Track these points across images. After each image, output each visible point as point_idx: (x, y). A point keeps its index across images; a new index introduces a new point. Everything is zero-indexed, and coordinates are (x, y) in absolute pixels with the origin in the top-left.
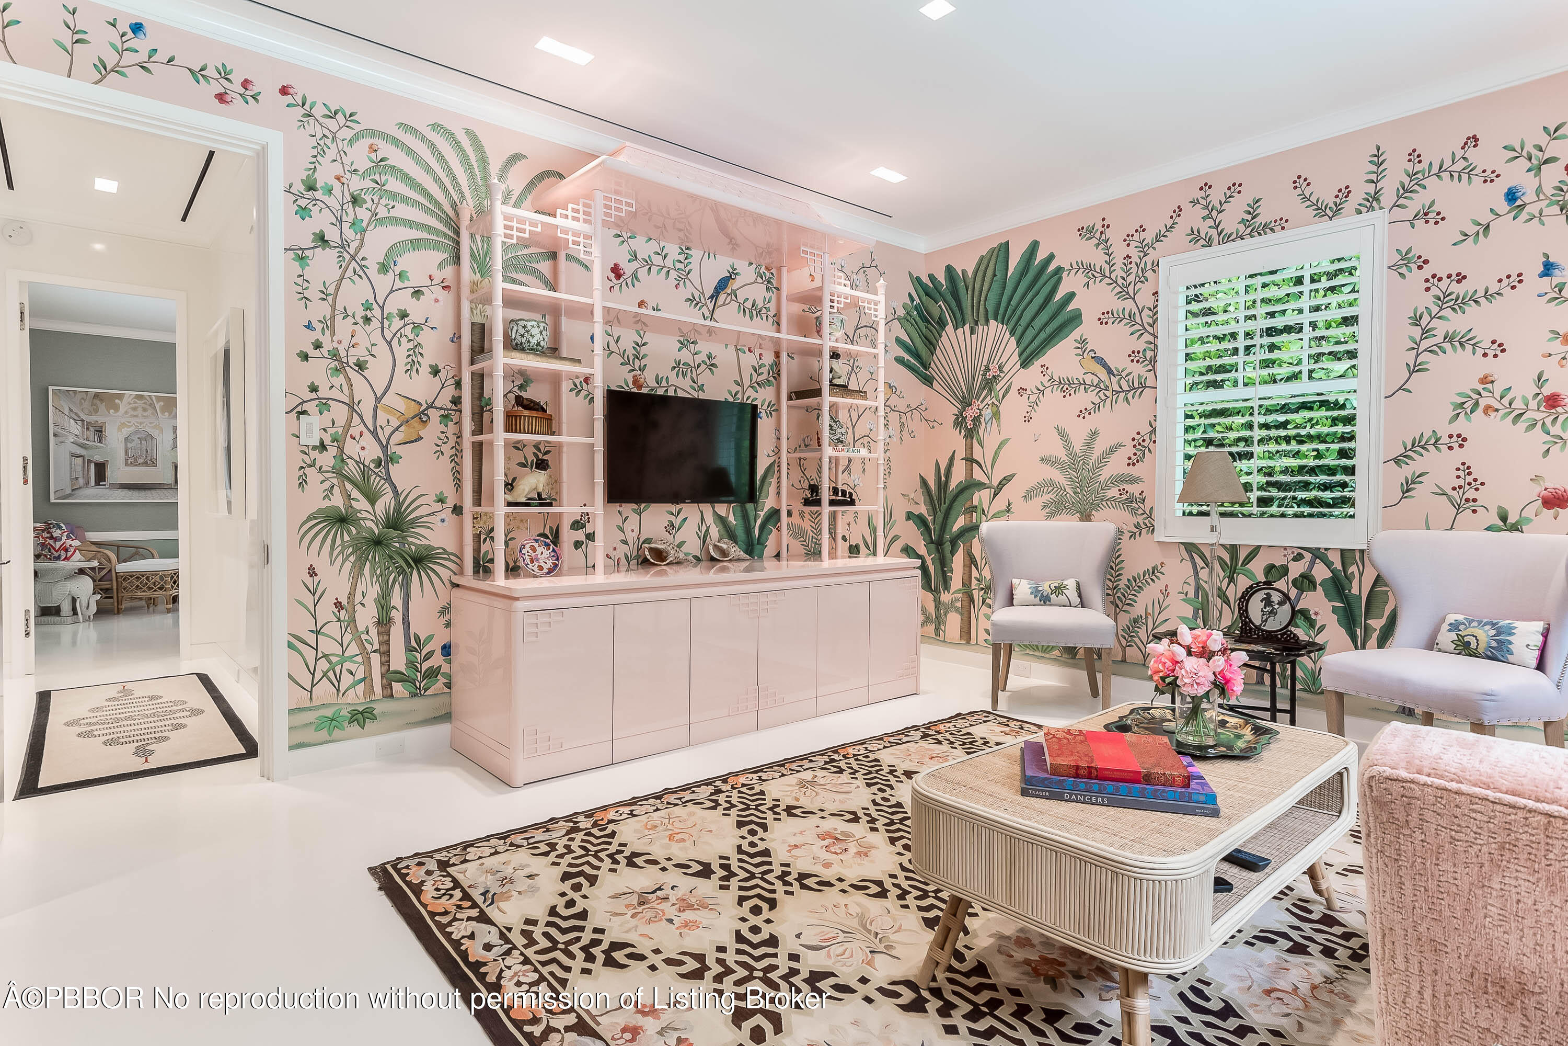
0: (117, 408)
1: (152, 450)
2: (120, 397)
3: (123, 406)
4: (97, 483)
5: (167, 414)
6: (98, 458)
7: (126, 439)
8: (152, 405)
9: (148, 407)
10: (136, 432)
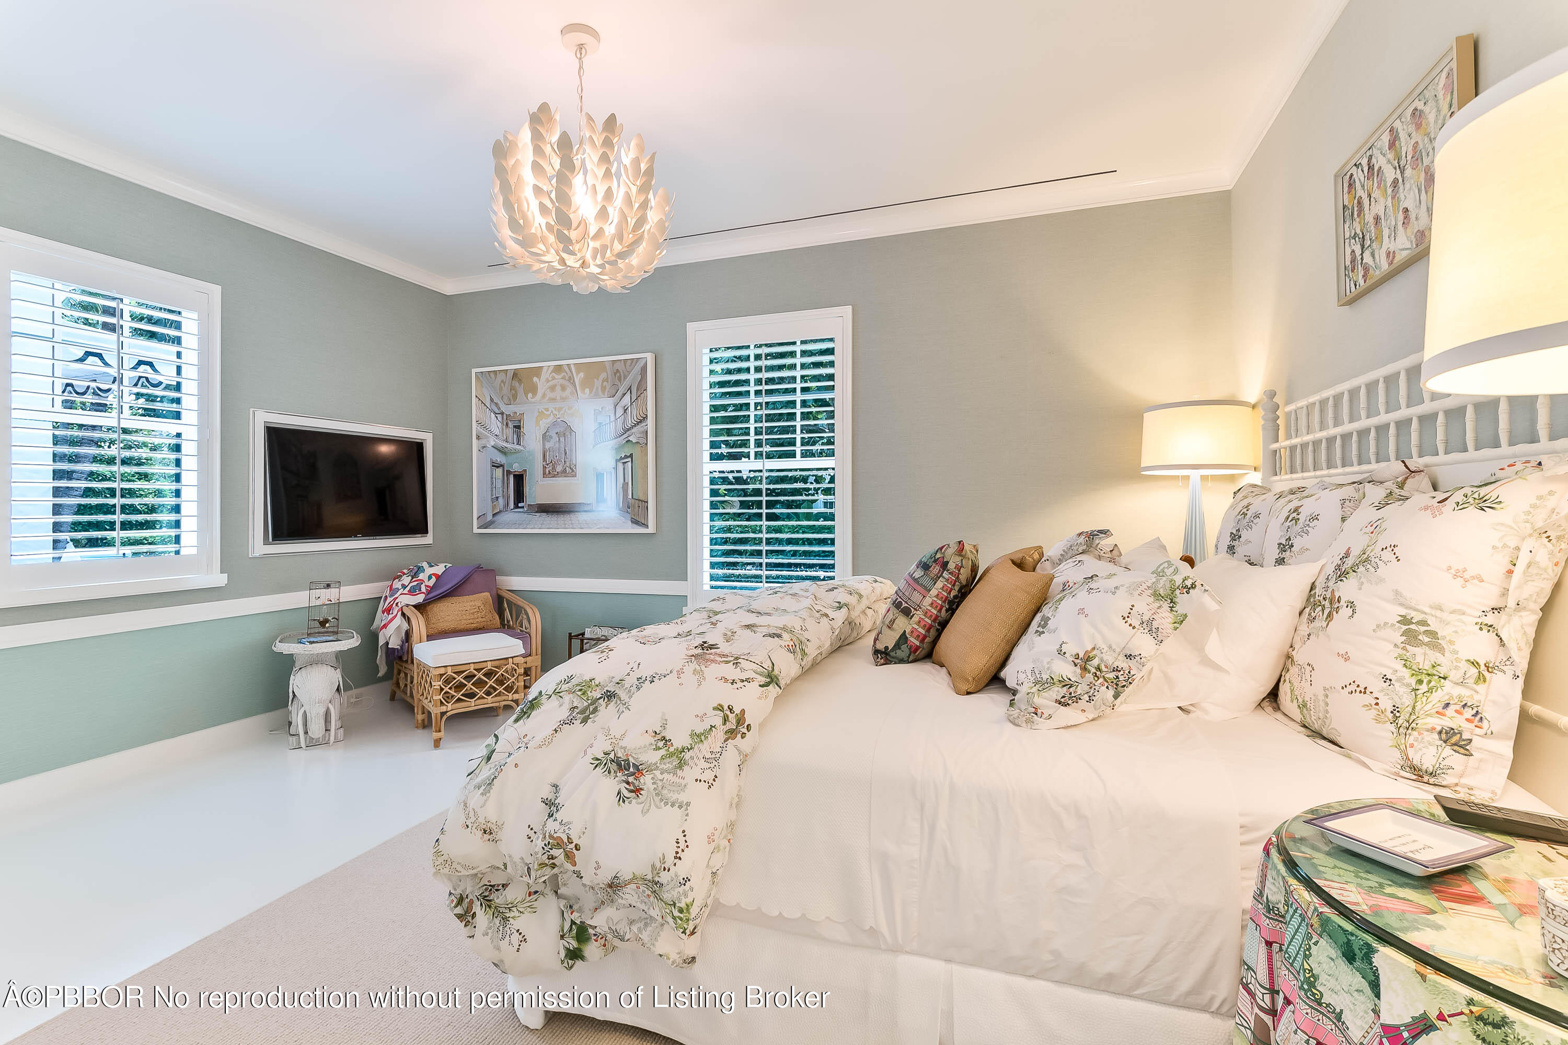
0: (534, 389)
1: (571, 450)
2: (537, 371)
3: (541, 384)
4: (516, 506)
5: (587, 391)
6: (516, 468)
7: (544, 436)
8: (571, 380)
9: (567, 383)
10: (555, 424)
